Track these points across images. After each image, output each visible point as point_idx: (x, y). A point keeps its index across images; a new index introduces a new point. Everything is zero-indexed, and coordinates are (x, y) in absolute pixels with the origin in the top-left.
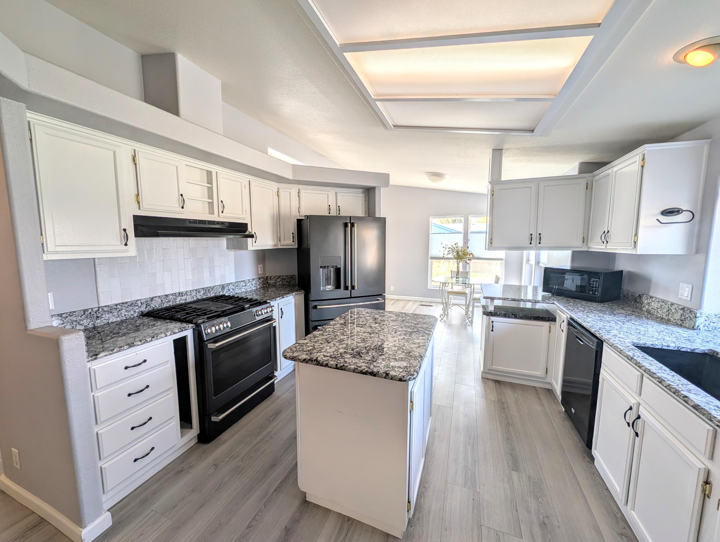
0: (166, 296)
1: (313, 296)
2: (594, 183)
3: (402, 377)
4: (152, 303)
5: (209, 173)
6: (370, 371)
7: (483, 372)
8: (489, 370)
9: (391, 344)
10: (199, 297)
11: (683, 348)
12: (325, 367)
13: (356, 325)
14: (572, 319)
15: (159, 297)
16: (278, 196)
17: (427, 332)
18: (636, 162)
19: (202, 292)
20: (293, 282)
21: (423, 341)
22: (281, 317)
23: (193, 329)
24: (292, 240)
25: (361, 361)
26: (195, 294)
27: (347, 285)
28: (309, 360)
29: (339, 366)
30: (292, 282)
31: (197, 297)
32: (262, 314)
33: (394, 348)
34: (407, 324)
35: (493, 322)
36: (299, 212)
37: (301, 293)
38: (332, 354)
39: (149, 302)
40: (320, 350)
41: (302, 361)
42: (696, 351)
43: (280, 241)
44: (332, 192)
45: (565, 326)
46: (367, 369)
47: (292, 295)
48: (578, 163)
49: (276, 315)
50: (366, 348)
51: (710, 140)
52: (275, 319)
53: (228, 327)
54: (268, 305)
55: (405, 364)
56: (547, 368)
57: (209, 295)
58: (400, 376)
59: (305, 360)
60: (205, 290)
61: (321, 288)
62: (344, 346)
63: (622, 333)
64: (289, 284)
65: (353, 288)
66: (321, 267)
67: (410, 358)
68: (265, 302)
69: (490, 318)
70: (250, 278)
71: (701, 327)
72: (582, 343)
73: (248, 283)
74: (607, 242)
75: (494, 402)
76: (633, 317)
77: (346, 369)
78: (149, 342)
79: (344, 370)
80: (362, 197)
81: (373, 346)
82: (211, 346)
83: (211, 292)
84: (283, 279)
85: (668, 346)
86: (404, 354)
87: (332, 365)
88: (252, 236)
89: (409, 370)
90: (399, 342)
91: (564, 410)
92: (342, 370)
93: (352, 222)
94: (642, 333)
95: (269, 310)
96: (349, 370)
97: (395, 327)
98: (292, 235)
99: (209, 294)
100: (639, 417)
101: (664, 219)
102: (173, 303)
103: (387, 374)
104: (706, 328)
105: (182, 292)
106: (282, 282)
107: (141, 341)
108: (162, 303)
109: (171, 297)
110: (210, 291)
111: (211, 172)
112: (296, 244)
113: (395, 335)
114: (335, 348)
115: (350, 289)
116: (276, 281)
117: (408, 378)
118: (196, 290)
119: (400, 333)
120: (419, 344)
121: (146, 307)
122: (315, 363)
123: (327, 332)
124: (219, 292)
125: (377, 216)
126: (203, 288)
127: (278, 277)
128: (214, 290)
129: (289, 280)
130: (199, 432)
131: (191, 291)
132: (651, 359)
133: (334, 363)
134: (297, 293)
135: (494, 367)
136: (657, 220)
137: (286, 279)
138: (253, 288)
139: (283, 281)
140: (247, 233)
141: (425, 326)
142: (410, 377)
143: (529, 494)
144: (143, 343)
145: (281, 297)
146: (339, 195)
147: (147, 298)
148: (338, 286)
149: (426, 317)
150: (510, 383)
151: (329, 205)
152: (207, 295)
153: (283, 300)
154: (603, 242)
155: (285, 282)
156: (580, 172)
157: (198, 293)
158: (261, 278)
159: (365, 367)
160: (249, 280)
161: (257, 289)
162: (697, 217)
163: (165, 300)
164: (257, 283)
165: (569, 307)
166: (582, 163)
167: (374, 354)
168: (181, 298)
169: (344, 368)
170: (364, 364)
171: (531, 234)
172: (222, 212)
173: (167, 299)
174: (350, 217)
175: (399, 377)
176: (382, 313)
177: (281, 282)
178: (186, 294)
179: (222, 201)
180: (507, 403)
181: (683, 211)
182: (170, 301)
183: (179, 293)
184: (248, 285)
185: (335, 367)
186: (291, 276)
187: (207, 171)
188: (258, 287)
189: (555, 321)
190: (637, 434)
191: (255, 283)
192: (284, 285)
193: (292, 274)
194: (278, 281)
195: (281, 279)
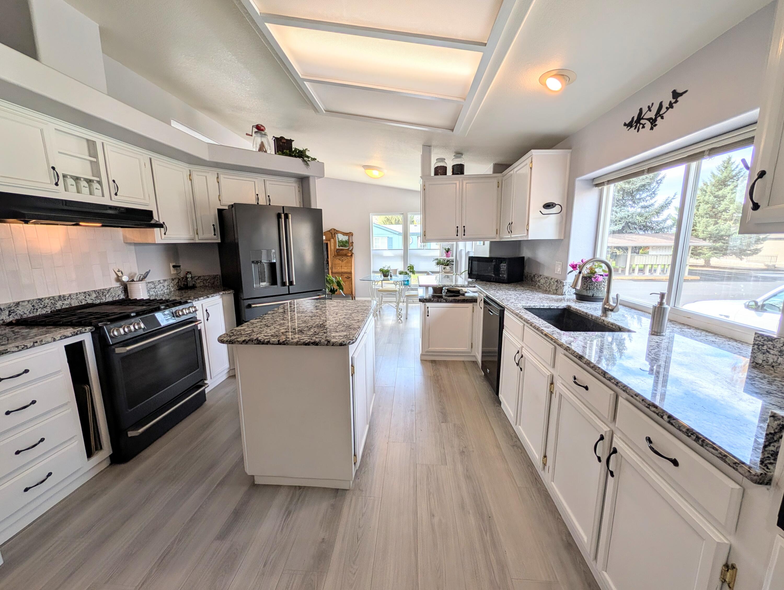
0: (40, 300)
1: (246, 294)
2: (503, 181)
3: (342, 342)
4: (17, 310)
5: (91, 145)
6: (312, 341)
7: (422, 355)
8: (427, 352)
9: (332, 322)
10: (90, 302)
11: (552, 306)
12: (267, 344)
13: (297, 312)
14: (487, 297)
15: (29, 301)
16: (191, 180)
17: (366, 312)
18: (526, 164)
19: (94, 295)
20: (218, 283)
21: (362, 318)
22: (207, 320)
23: (92, 333)
24: (213, 234)
25: (304, 335)
26: (84, 298)
27: (284, 281)
28: (249, 340)
29: (281, 341)
30: (216, 283)
31: (86, 302)
32: (183, 314)
33: (334, 325)
34: (347, 308)
35: (428, 307)
36: (220, 200)
37: (229, 292)
38: (273, 334)
39: (12, 308)
40: (260, 333)
41: (241, 342)
42: (560, 308)
43: (197, 234)
44: (259, 180)
45: (482, 304)
46: (310, 340)
47: (219, 295)
48: (492, 164)
49: (200, 316)
50: (307, 326)
51: (570, 150)
52: (200, 320)
53: (140, 328)
54: (190, 305)
55: (345, 333)
56: (472, 343)
57: (104, 300)
58: (341, 341)
59: (244, 341)
60: (98, 293)
61: (255, 285)
62: (286, 327)
63: (517, 301)
64: (213, 285)
65: (291, 283)
66: (253, 262)
67: (350, 329)
68: (186, 302)
69: (425, 305)
70: (161, 279)
71: (566, 293)
72: (492, 314)
73: (159, 284)
74: (511, 231)
75: (430, 377)
76: (528, 291)
77: (288, 343)
78: (30, 348)
79: (287, 344)
80: (295, 187)
81: (314, 325)
82: (119, 350)
83: (107, 296)
84: (204, 280)
85: (544, 306)
86: (344, 327)
87: (274, 341)
88: (161, 226)
89: (348, 337)
90: (340, 320)
91: (483, 374)
92: (284, 344)
93: (285, 212)
94: (530, 299)
95: (192, 310)
96: (292, 344)
97: (336, 311)
98: (212, 227)
99: (104, 298)
100: (522, 357)
101: (545, 211)
102: (51, 309)
103: (329, 342)
104: (569, 293)
105: (64, 295)
106: (204, 283)
107: (18, 347)
108: (34, 309)
109: (47, 301)
110: (105, 294)
111: (94, 143)
112: (218, 237)
113: (335, 316)
114: (276, 329)
115: (288, 285)
116: (196, 282)
117: (348, 342)
118: (85, 293)
119: (341, 314)
120: (358, 320)
121: (9, 315)
122: (256, 342)
123: (265, 319)
124: (118, 296)
125: (313, 207)
126: (94, 291)
127: (197, 278)
128: (111, 293)
129: (213, 281)
130: (111, 452)
131: (77, 293)
132: (530, 313)
133: (276, 339)
134: (224, 292)
135: (431, 349)
136: (540, 211)
137: (208, 280)
138: (166, 291)
139: (204, 282)
140: (153, 222)
141: (365, 308)
142: (350, 341)
143: (453, 435)
144: (21, 349)
145: (206, 297)
146: (267, 183)
147: (11, 303)
148: (274, 282)
149: (366, 302)
150: (444, 361)
151: (257, 193)
152: (102, 299)
153: (208, 300)
154: (509, 232)
155: (207, 283)
156: (495, 172)
157: (88, 296)
158: (175, 278)
159: (307, 339)
160: (159, 281)
161: (171, 292)
162: (564, 209)
163: (38, 305)
164: (170, 285)
165: (486, 288)
166: (495, 164)
167: (315, 330)
168: (63, 302)
169: (287, 343)
170: (307, 337)
171: (457, 227)
172: (116, 194)
173: (41, 305)
174: (283, 207)
175: (339, 343)
176: (323, 302)
178: (70, 298)
179: (114, 181)
180: (440, 375)
181: (556, 205)
182: (46, 306)
183: (60, 296)
184: (158, 287)
185: (277, 343)
186: (213, 277)
187: (88, 140)
188: (172, 290)
189: (477, 302)
190: (521, 369)
191: (167, 284)
192: (206, 286)
193: (215, 274)
194: (198, 283)
195: (202, 280)
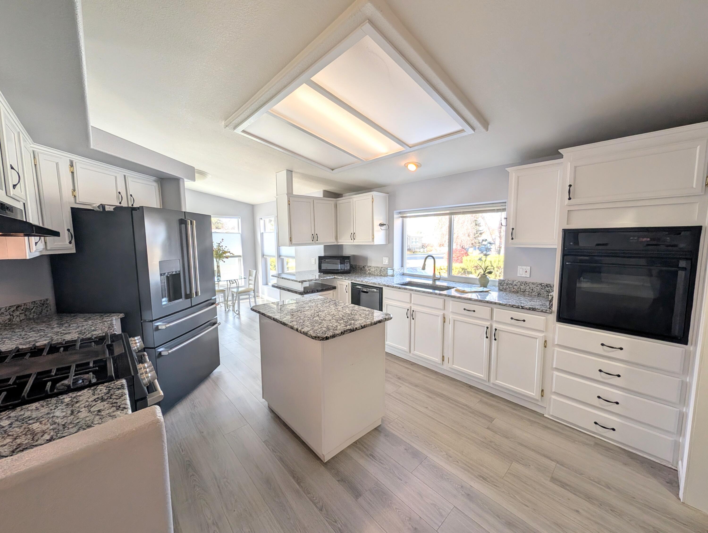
1: (154, 315)
2: (338, 205)
14: (353, 283)
16: (36, 165)
18: (369, 199)
20: (47, 311)
24: (68, 241)
27: (188, 293)
30: (44, 311)
36: (74, 196)
44: (120, 172)
45: (348, 289)
48: (322, 191)
51: (388, 195)
64: (41, 316)
74: (354, 239)
80: (155, 186)
84: (27, 309)
98: (67, 232)
100: (413, 311)
106: (26, 315)
112: (72, 245)
116: (13, 315)
127: (14, 308)
137: (32, 309)
139: (27, 313)
146: (129, 179)
151: (118, 191)
155: (30, 314)
156: (324, 196)
171: (313, 235)
177: (23, 315)
181: (385, 225)
186: (42, 302)
189: (336, 289)
190: (413, 319)
192: (30, 319)
193: (43, 298)
194: (17, 316)
195: (23, 310)
